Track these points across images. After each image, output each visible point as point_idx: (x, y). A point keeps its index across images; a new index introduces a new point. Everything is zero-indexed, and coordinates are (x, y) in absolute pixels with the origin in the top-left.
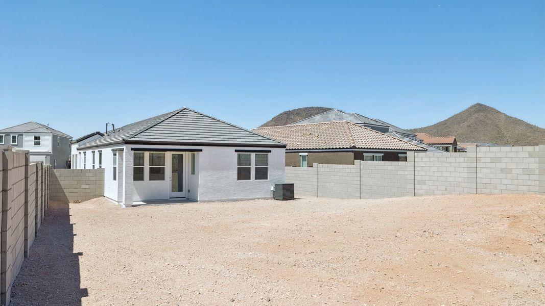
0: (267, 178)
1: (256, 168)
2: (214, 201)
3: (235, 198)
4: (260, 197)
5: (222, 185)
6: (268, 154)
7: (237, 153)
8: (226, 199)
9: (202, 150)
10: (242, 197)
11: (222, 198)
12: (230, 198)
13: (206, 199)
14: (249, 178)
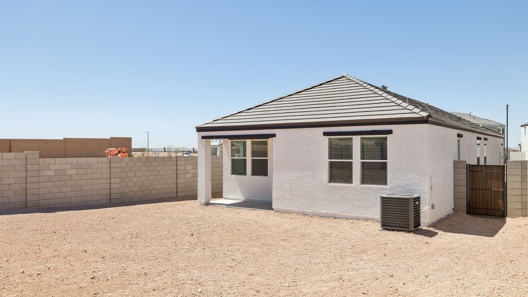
0: (385, 183)
3: (325, 212)
4: (370, 216)
5: (304, 189)
6: (386, 137)
7: (327, 138)
8: (311, 211)
9: (275, 134)
10: (336, 213)
11: (304, 210)
12: (318, 211)
13: (282, 208)
14: (348, 179)
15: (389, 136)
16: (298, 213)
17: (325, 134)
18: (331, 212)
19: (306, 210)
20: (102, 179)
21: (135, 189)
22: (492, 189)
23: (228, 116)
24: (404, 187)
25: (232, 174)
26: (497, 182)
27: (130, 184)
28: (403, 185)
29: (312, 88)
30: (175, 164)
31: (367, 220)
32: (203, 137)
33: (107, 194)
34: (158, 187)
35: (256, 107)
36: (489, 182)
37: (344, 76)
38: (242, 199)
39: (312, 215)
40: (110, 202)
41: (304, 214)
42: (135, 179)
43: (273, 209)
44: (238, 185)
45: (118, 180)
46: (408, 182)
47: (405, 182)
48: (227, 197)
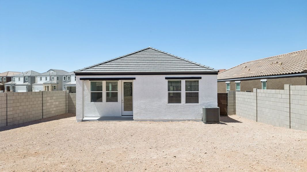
0: (197, 102)
1: (186, 93)
2: (146, 121)
3: (166, 118)
4: (191, 119)
5: (154, 107)
6: (198, 80)
7: (167, 80)
8: (158, 119)
9: (135, 78)
10: (172, 118)
11: (154, 119)
12: (162, 118)
13: (139, 118)
14: (179, 101)
15: (200, 80)
16: (150, 120)
17: (166, 78)
18: (170, 118)
19: (155, 119)
20: (2, 108)
21: (21, 115)
22: (223, 104)
23: (94, 67)
24: (207, 104)
25: (92, 101)
26: (224, 101)
27: (18, 111)
28: (206, 103)
29: (136, 53)
30: (42, 97)
31: (189, 120)
32: (81, 79)
33: (4, 119)
34: (33, 112)
35: (109, 62)
36: (221, 100)
37: (149, 48)
38: (99, 116)
39: (159, 121)
40: (7, 125)
41: (153, 121)
42: (20, 108)
43: (133, 120)
44: (96, 108)
45: (11, 109)
46: (209, 102)
47: (208, 101)
48: (88, 116)
